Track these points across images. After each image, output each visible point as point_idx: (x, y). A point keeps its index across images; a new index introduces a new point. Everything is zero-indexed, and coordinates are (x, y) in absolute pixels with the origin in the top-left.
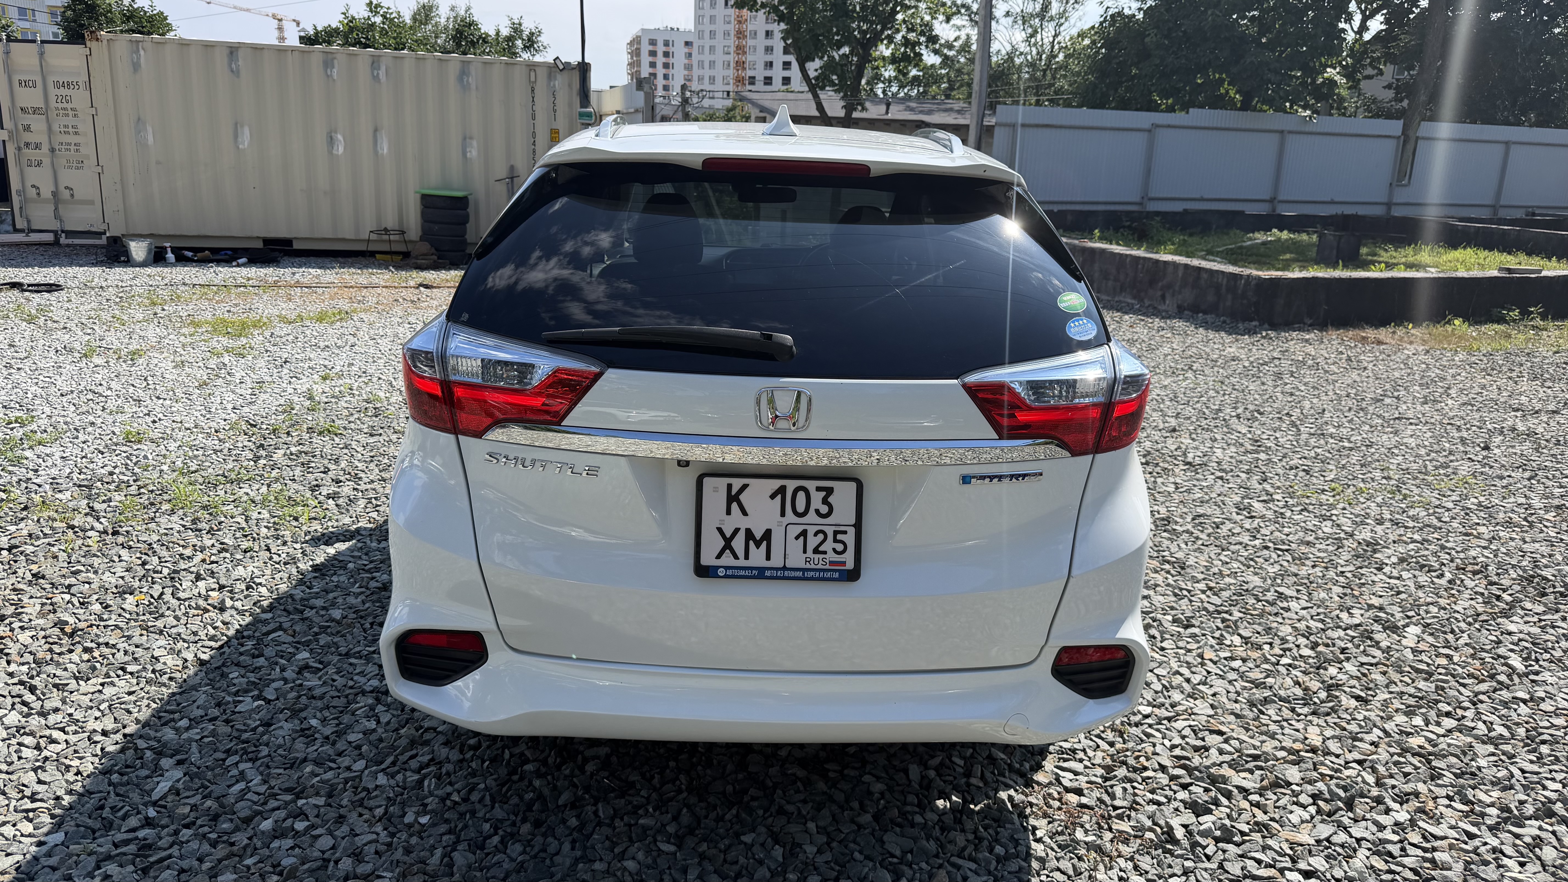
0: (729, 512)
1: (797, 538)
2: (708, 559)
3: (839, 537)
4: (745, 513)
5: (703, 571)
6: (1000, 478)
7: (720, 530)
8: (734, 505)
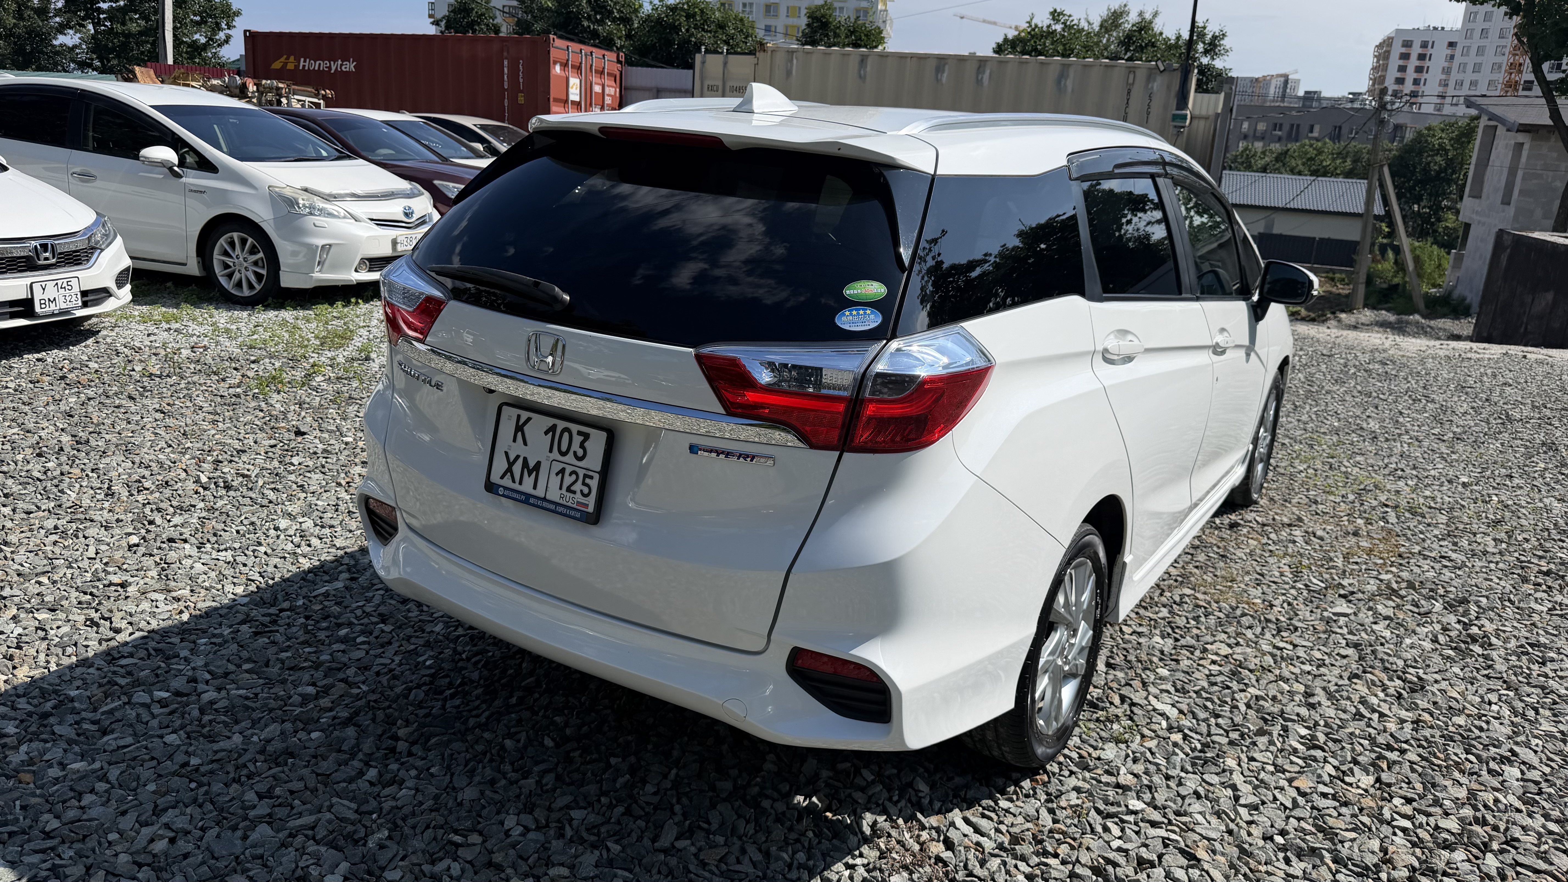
0: (514, 441)
1: (557, 474)
2: (495, 478)
3: (588, 481)
4: (525, 444)
5: (491, 487)
6: (728, 454)
7: (506, 453)
8: (519, 434)
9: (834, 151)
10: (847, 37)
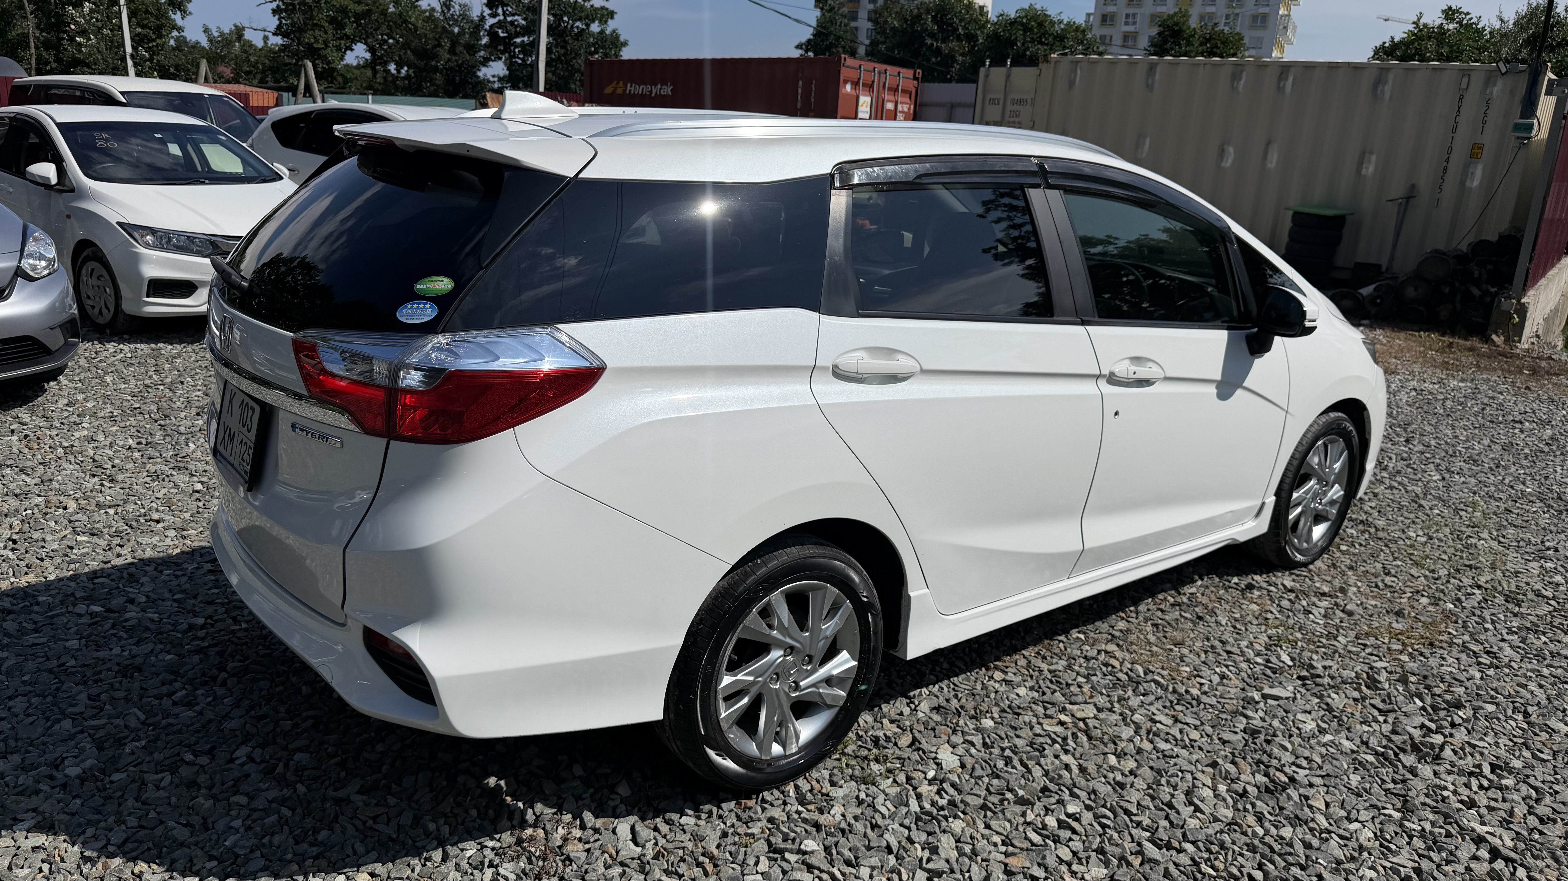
1: (240, 444)
2: (218, 445)
3: (249, 451)
5: (215, 452)
6: (312, 434)
9: (464, 152)
10: (1201, 44)
